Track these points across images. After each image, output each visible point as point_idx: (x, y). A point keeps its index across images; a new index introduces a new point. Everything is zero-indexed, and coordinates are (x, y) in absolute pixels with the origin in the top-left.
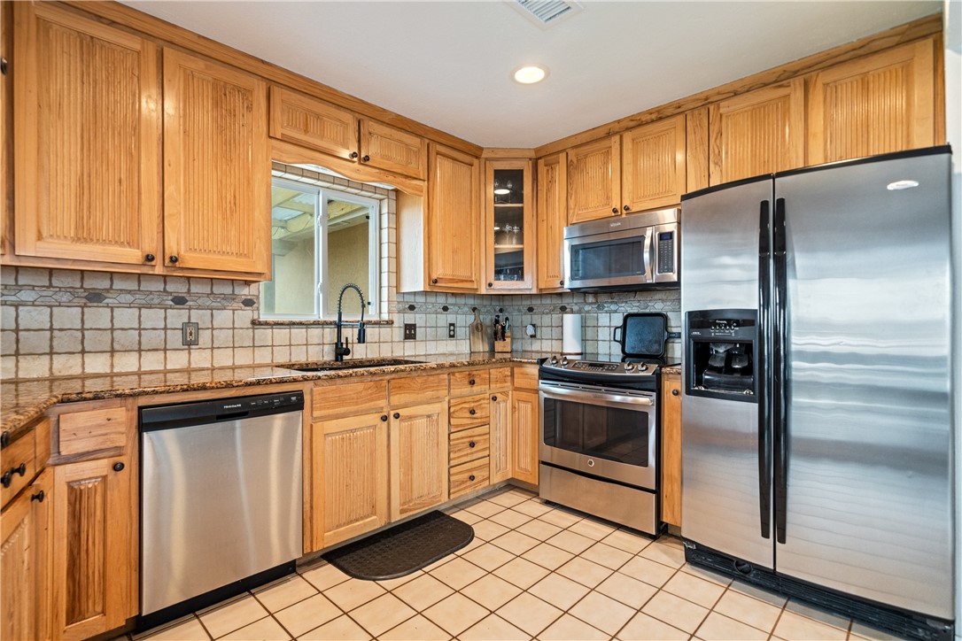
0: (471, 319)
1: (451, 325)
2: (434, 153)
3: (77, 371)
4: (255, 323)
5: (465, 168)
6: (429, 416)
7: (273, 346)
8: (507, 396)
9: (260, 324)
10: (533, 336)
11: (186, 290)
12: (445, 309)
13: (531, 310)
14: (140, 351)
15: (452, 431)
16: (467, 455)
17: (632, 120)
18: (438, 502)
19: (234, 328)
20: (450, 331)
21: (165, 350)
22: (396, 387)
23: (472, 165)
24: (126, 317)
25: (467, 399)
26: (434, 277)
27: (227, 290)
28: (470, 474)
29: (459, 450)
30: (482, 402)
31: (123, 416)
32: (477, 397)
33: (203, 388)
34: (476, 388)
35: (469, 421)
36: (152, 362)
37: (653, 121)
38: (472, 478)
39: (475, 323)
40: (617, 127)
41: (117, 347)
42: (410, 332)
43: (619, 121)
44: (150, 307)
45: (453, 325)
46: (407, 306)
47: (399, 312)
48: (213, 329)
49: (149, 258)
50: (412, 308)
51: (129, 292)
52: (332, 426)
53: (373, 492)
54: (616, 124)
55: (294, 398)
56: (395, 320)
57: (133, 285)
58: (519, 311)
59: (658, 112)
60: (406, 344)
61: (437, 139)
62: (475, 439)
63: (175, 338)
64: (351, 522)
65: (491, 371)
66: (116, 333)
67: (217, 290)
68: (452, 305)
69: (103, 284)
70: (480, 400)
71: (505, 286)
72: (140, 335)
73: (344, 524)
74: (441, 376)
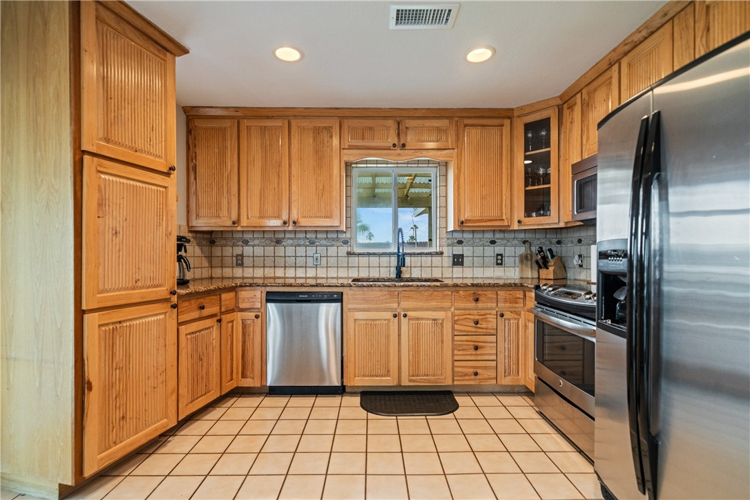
0: (522, 250)
1: (498, 255)
2: (462, 126)
3: (272, 275)
4: (349, 254)
5: (494, 131)
6: (434, 320)
7: (358, 267)
8: (520, 315)
9: (354, 254)
10: (581, 266)
11: (314, 236)
12: (493, 242)
13: (580, 241)
14: (295, 267)
15: (456, 334)
16: (471, 355)
17: (626, 45)
18: (442, 383)
19: (338, 257)
20: (497, 259)
21: (306, 267)
22: (405, 296)
23: (503, 126)
24: (290, 251)
25: (471, 312)
26: (462, 219)
27: (335, 236)
28: (475, 370)
29: (464, 350)
30: (488, 316)
31: (259, 294)
32: (483, 312)
33: (291, 285)
34: (480, 305)
35: (473, 329)
36: (300, 273)
37: (646, 38)
38: (476, 374)
39: (524, 254)
40: (615, 56)
41: (287, 265)
42: (458, 260)
43: (614, 50)
44: (300, 246)
45: (501, 255)
46: (456, 241)
47: (448, 246)
48: (327, 257)
49: (285, 223)
50: (460, 242)
51: (291, 239)
52: (359, 315)
53: (388, 361)
54: (613, 53)
55: (335, 296)
56: (444, 251)
57: (293, 236)
58: (572, 242)
59: (647, 27)
60: (454, 269)
61: (465, 115)
62: (479, 344)
63: (310, 262)
64: (373, 376)
65: (499, 292)
66: (287, 258)
67: (329, 236)
68: (500, 239)
69: (281, 236)
70: (486, 314)
71: (535, 221)
72: (296, 259)
73: (368, 376)
74: (446, 293)
